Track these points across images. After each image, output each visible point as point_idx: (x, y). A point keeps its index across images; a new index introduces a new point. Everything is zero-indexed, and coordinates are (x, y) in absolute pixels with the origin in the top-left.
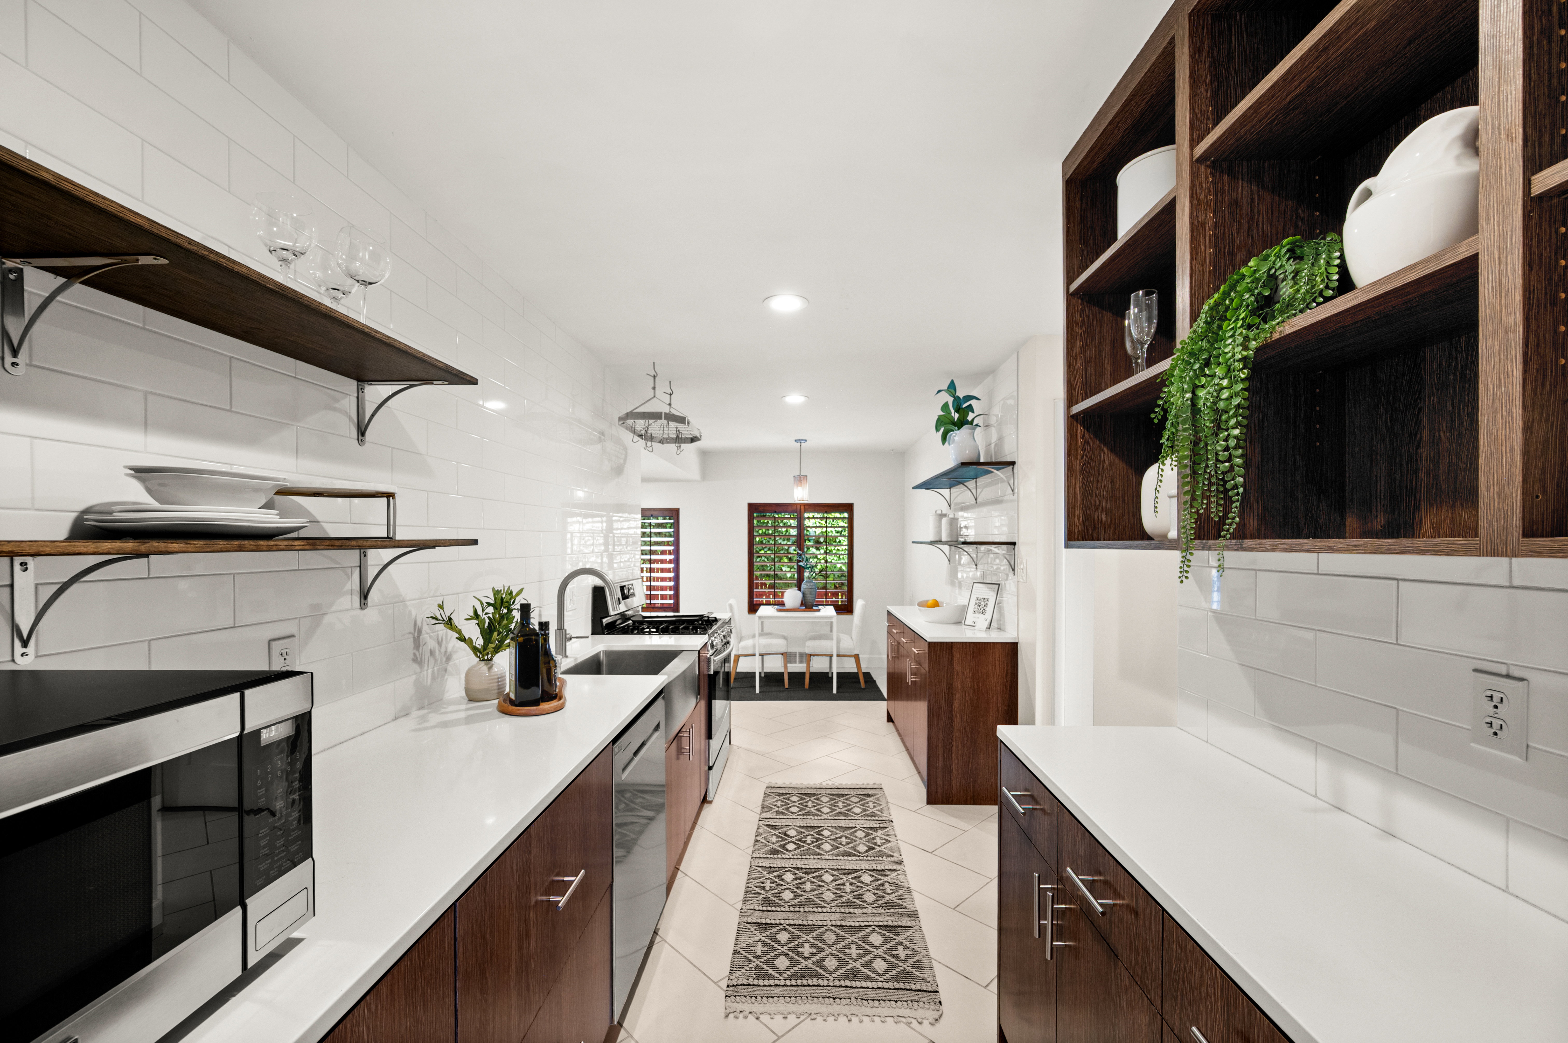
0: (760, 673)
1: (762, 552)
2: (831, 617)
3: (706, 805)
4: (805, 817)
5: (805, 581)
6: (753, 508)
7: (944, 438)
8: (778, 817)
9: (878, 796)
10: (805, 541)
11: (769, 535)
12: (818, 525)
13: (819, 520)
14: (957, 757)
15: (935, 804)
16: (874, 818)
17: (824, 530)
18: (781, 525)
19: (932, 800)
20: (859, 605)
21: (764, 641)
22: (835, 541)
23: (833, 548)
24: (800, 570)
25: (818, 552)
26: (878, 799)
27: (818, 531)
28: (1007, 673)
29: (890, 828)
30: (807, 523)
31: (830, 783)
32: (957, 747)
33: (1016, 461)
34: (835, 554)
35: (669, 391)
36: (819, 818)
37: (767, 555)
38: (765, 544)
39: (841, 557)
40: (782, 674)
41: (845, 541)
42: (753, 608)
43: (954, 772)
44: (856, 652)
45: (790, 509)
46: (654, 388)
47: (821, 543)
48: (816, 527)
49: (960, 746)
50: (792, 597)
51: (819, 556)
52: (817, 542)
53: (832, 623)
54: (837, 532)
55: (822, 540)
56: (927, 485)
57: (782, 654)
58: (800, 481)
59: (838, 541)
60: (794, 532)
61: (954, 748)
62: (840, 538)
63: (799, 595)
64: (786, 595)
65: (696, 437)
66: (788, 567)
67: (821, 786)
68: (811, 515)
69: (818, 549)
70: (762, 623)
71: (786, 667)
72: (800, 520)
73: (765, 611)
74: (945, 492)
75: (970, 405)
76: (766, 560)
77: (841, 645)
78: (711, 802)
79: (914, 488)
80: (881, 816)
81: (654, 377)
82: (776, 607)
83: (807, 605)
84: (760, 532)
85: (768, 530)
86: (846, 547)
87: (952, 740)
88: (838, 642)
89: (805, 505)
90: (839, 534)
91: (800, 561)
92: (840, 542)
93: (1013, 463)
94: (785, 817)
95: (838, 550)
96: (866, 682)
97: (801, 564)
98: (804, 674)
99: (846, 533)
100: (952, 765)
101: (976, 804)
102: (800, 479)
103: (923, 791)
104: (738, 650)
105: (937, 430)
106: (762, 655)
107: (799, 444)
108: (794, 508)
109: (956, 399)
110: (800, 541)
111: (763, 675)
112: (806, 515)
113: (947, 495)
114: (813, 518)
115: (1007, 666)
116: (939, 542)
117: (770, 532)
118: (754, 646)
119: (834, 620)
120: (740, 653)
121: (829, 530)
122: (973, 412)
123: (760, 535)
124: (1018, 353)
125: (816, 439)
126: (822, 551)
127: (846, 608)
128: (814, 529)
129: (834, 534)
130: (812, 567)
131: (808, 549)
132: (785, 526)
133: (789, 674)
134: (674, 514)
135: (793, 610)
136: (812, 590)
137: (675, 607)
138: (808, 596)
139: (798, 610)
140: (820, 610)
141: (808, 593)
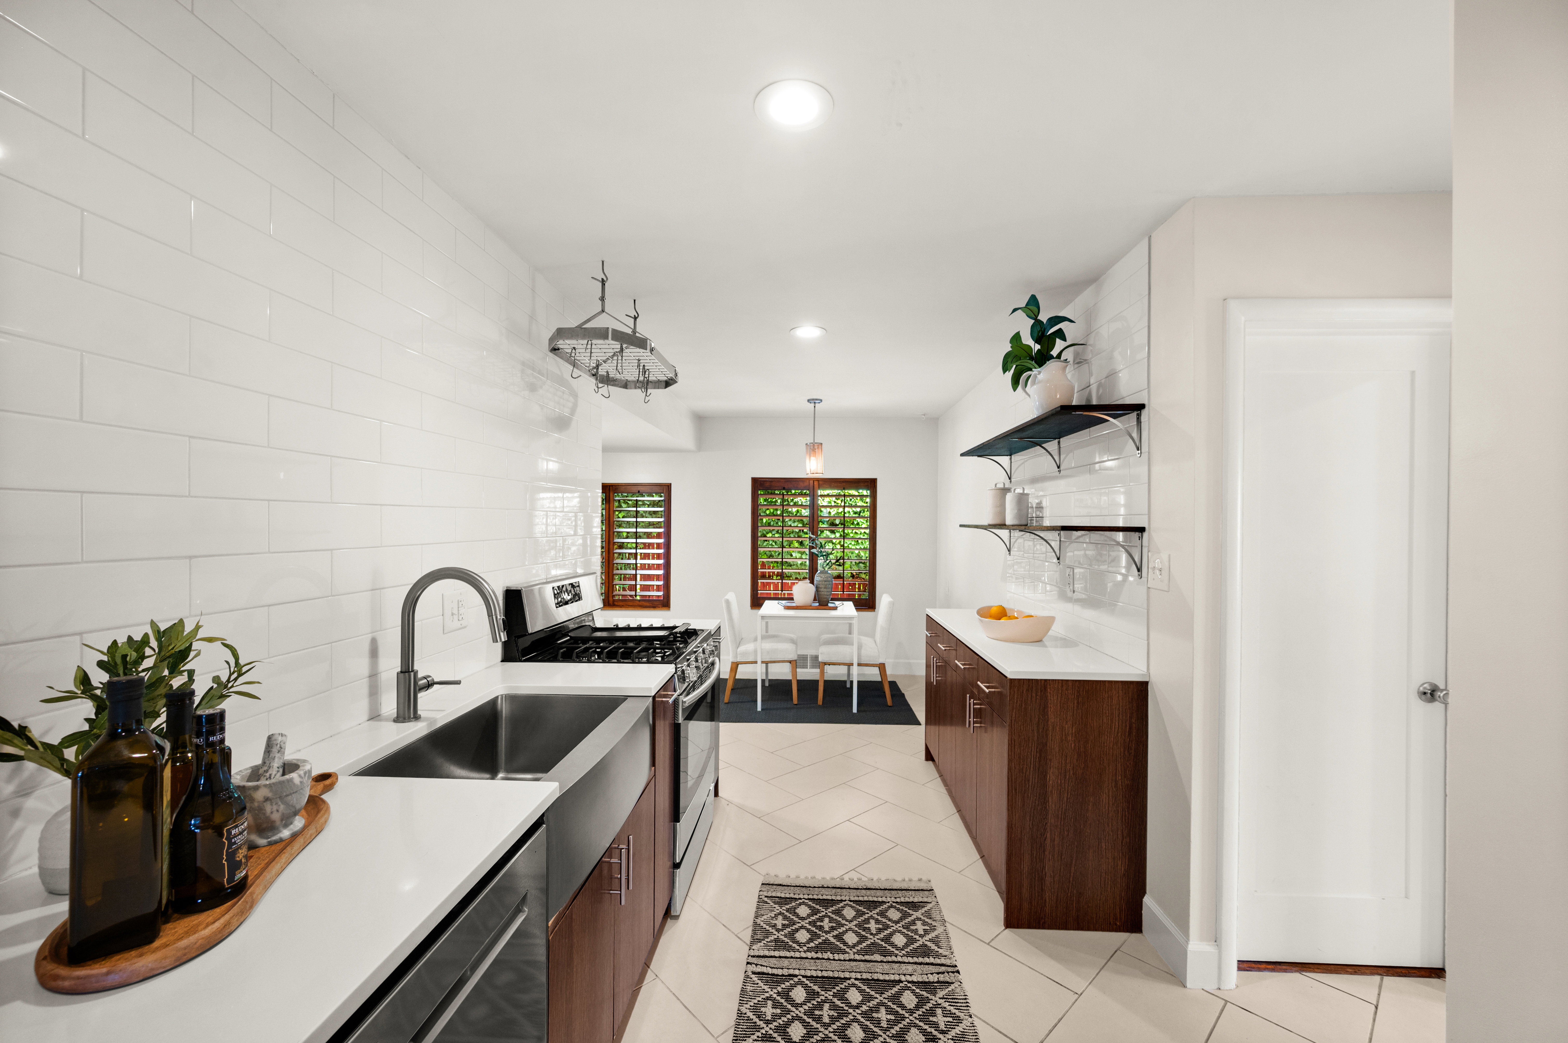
0: (763, 681)
1: (770, 535)
2: (851, 618)
3: (669, 922)
4: (819, 955)
5: (819, 571)
6: (759, 485)
7: (1015, 382)
8: (777, 954)
9: (929, 906)
10: (819, 523)
11: (777, 515)
12: (833, 504)
13: (834, 499)
14: (1053, 856)
15: (1018, 927)
16: (927, 960)
17: (841, 510)
18: (792, 504)
19: (1013, 921)
20: (883, 600)
21: (768, 645)
22: (853, 524)
23: (850, 531)
24: (813, 558)
25: (833, 536)
26: (928, 914)
27: (834, 511)
28: (1130, 728)
29: (956, 985)
30: (821, 502)
31: (855, 876)
32: (1053, 840)
33: (1146, 402)
34: (853, 538)
35: (633, 314)
36: (842, 957)
37: (775, 539)
38: (773, 526)
39: (860, 541)
40: (789, 682)
41: (864, 523)
42: (757, 602)
43: (1048, 880)
44: (881, 661)
45: (801, 484)
46: (602, 299)
47: (837, 525)
48: (831, 507)
49: (1057, 839)
50: (803, 591)
51: (834, 541)
52: (833, 524)
53: (850, 625)
54: (855, 513)
55: (837, 522)
56: (982, 451)
57: (790, 662)
58: (814, 450)
59: (855, 523)
60: (806, 512)
61: (1048, 841)
62: (859, 520)
63: (812, 589)
64: (795, 588)
65: (672, 379)
66: (799, 552)
67: (843, 884)
68: (826, 492)
69: (833, 532)
70: (767, 623)
71: (794, 673)
72: (814, 497)
73: (771, 608)
74: (1004, 460)
75: (1060, 330)
76: (774, 544)
77: (863, 652)
78: (677, 917)
79: (962, 455)
80: (938, 956)
81: (603, 282)
82: (784, 602)
83: (822, 602)
84: (768, 512)
85: (777, 510)
86: (867, 531)
87: (1045, 829)
88: (860, 648)
89: (818, 480)
90: (857, 515)
91: (813, 548)
92: (858, 524)
93: (1139, 408)
94: (788, 954)
95: (856, 533)
96: (892, 696)
97: (814, 551)
98: (816, 682)
99: (867, 514)
100: (1044, 867)
101: (1082, 929)
102: (814, 448)
103: (998, 907)
104: (736, 657)
105: (1005, 369)
106: (767, 663)
107: (813, 405)
108: (806, 484)
109: (1038, 323)
110: (813, 523)
111: (767, 684)
112: (820, 492)
113: (1006, 464)
114: (828, 496)
115: (1131, 718)
116: (1002, 526)
117: (779, 512)
118: (755, 651)
119: (855, 622)
120: (739, 660)
121: (847, 509)
122: (1065, 340)
123: (767, 515)
124: (1150, 238)
125: (833, 400)
126: (838, 535)
127: (867, 604)
128: (828, 509)
129: (852, 514)
130: (828, 555)
131: (822, 532)
132: (795, 505)
133: (799, 682)
134: (666, 489)
135: (804, 608)
136: (828, 583)
137: (665, 600)
138: (822, 590)
139: (810, 608)
140: (837, 607)
141: (823, 586)
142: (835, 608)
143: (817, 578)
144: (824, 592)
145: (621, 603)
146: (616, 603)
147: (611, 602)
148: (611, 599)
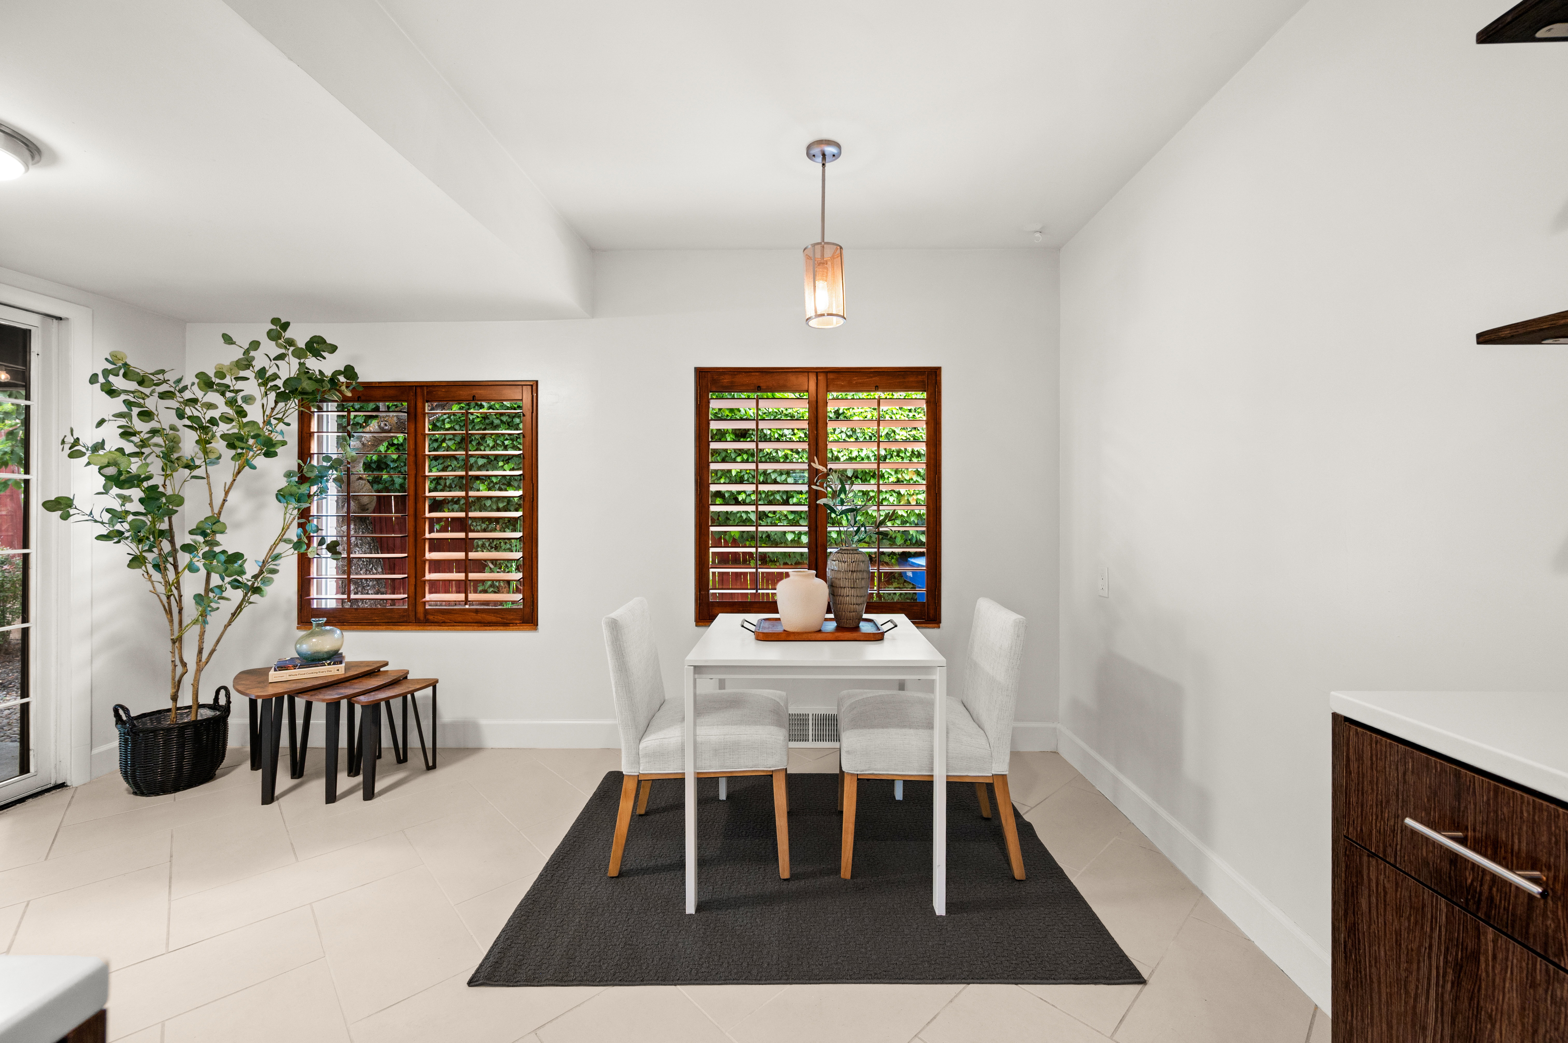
5: (832, 550)
6: (710, 383)
21: (714, 732)
42: (706, 613)
50: (799, 594)
58: (823, 264)
63: (820, 589)
64: (779, 585)
73: (730, 629)
77: (953, 746)
82: (757, 619)
83: (845, 620)
88: (948, 740)
89: (826, 371)
102: (823, 257)
104: (637, 763)
112: (832, 393)
118: (682, 750)
127: (928, 610)
134: (527, 393)
135: (804, 637)
136: (859, 575)
137: (528, 610)
138: (846, 591)
139: (819, 636)
140: (883, 634)
141: (847, 584)
142: (878, 637)
143: (832, 565)
144: (851, 598)
145: (440, 618)
146: (431, 617)
147: (421, 615)
148: (420, 610)
